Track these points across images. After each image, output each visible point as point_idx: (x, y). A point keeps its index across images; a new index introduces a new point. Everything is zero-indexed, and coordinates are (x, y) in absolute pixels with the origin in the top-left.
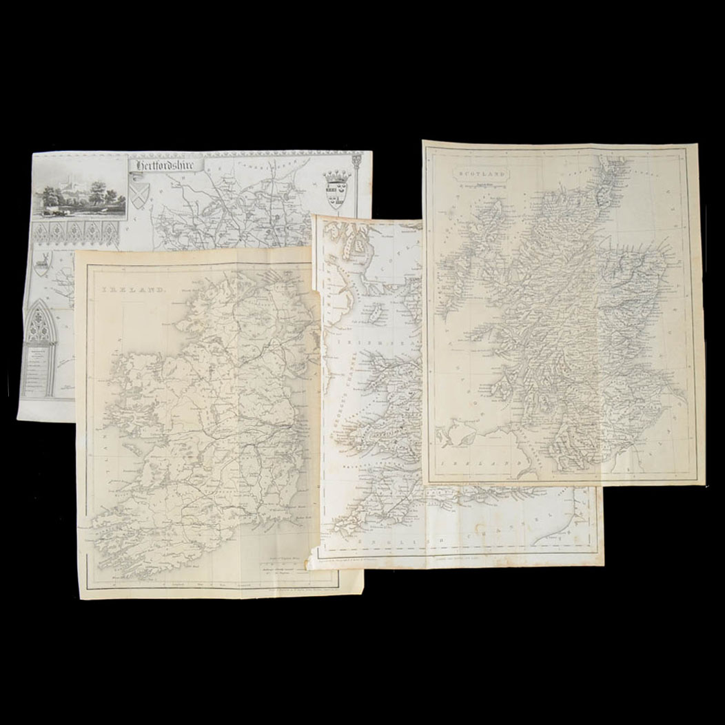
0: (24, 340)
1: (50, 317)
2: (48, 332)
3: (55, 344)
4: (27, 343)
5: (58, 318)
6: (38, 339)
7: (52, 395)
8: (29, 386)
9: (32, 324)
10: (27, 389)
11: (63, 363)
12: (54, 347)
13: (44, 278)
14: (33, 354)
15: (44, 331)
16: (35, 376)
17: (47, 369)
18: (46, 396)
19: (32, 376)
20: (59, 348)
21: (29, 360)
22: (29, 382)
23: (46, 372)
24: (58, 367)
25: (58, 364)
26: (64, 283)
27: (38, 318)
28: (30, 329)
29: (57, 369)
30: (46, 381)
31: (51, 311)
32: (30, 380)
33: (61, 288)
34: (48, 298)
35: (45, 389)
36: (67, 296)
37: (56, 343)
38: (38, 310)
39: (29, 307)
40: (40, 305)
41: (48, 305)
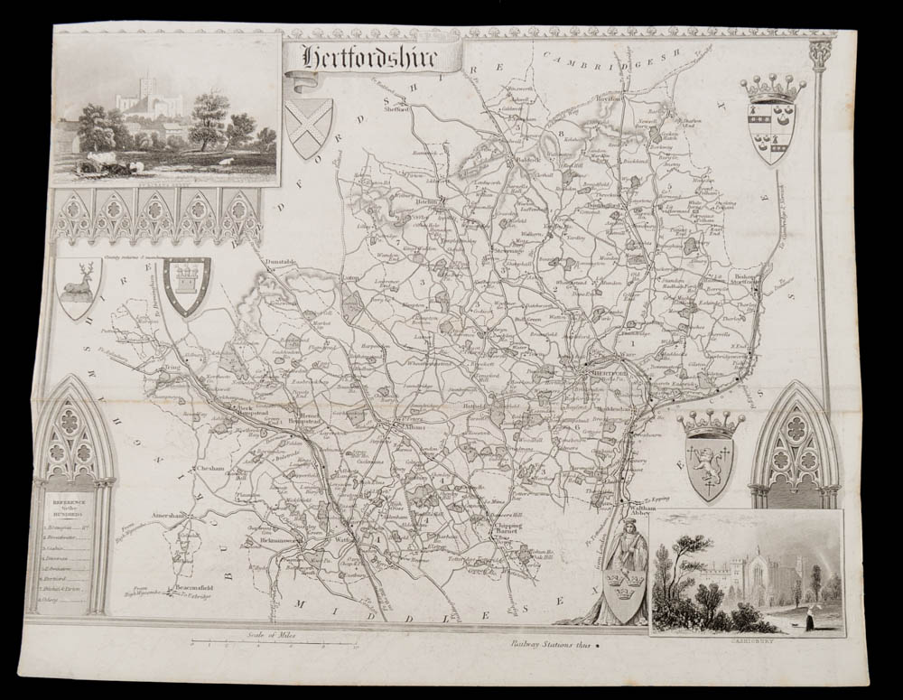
0: (36, 473)
1: (97, 419)
2: (92, 453)
3: (109, 483)
4: (43, 482)
5: (117, 421)
6: (70, 473)
7: (103, 611)
8: (46, 589)
9: (54, 436)
10: (42, 595)
11: (129, 530)
12: (107, 490)
13: (83, 324)
14: (57, 508)
15: (83, 453)
16: (63, 564)
17: (89, 545)
18: (89, 611)
19: (55, 564)
20: (120, 493)
21: (46, 524)
22: (47, 579)
23: (88, 555)
24: (118, 540)
25: (117, 532)
26: (129, 337)
27: (69, 422)
28: (48, 448)
29: (115, 546)
30: (87, 576)
31: (100, 404)
32: (51, 574)
33: (126, 351)
34: (92, 374)
35: (85, 596)
36: (138, 369)
37: (112, 481)
38: (68, 403)
39: (47, 397)
40: (71, 391)
41: (91, 390)
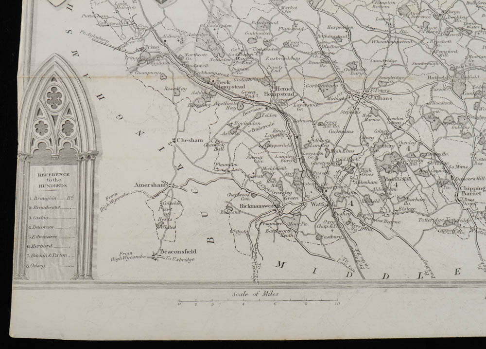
0: (20, 148)
1: (81, 95)
2: (75, 128)
3: (92, 156)
4: (27, 157)
5: (100, 97)
6: (54, 147)
7: (90, 275)
8: (34, 255)
9: (39, 112)
10: (30, 261)
11: (113, 199)
12: (90, 162)
13: (64, 9)
14: (42, 180)
15: (67, 128)
16: (49, 232)
17: (74, 213)
18: (77, 276)
19: (42, 232)
20: (102, 165)
21: (32, 195)
22: (34, 246)
23: (74, 223)
24: (102, 209)
25: (101, 201)
26: (109, 21)
27: (54, 98)
28: (32, 123)
29: (99, 214)
30: (74, 242)
31: (84, 80)
32: (37, 242)
33: (105, 33)
34: (75, 53)
35: (73, 261)
36: (119, 49)
37: (95, 154)
38: (53, 79)
39: (32, 74)
40: (56, 69)
41: (75, 67)
